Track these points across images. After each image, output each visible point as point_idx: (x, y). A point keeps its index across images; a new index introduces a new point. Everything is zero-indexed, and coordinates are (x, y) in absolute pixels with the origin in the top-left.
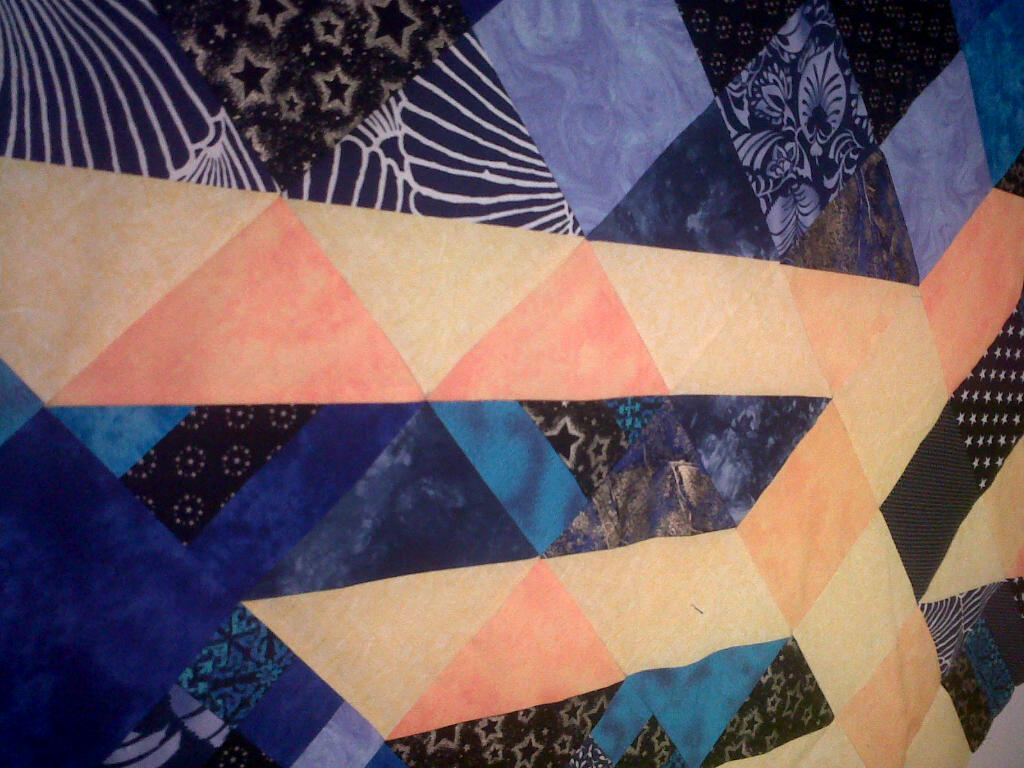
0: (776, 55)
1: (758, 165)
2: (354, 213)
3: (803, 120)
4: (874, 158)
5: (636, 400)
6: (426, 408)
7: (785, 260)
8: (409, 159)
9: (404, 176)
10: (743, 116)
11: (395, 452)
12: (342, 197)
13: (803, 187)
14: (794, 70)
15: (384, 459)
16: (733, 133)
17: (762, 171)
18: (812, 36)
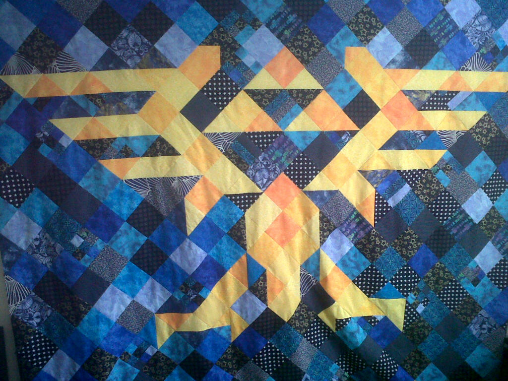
0: (121, 38)
1: (122, 55)
2: (52, 74)
3: (131, 46)
4: (153, 48)
5: (105, 93)
6: (69, 96)
7: (134, 68)
8: (58, 67)
9: (57, 69)
10: (116, 48)
11: (65, 102)
12: (50, 73)
13: (135, 56)
14: (126, 39)
15: (63, 103)
16: (114, 51)
17: (123, 55)
18: (130, 32)
